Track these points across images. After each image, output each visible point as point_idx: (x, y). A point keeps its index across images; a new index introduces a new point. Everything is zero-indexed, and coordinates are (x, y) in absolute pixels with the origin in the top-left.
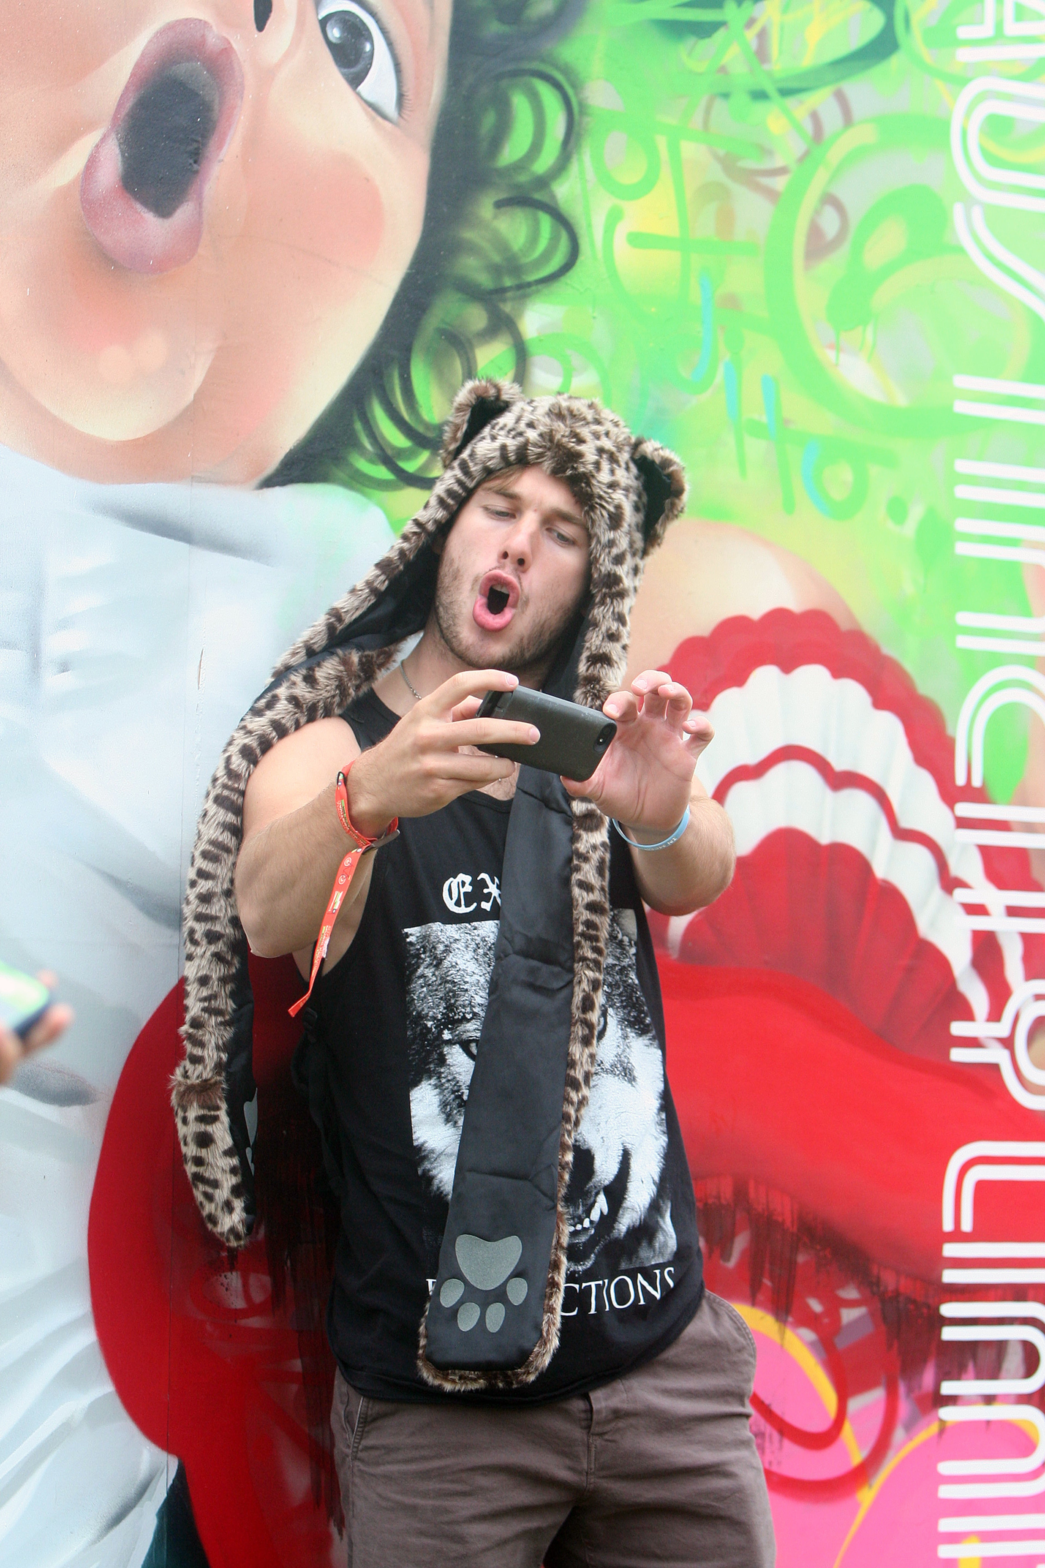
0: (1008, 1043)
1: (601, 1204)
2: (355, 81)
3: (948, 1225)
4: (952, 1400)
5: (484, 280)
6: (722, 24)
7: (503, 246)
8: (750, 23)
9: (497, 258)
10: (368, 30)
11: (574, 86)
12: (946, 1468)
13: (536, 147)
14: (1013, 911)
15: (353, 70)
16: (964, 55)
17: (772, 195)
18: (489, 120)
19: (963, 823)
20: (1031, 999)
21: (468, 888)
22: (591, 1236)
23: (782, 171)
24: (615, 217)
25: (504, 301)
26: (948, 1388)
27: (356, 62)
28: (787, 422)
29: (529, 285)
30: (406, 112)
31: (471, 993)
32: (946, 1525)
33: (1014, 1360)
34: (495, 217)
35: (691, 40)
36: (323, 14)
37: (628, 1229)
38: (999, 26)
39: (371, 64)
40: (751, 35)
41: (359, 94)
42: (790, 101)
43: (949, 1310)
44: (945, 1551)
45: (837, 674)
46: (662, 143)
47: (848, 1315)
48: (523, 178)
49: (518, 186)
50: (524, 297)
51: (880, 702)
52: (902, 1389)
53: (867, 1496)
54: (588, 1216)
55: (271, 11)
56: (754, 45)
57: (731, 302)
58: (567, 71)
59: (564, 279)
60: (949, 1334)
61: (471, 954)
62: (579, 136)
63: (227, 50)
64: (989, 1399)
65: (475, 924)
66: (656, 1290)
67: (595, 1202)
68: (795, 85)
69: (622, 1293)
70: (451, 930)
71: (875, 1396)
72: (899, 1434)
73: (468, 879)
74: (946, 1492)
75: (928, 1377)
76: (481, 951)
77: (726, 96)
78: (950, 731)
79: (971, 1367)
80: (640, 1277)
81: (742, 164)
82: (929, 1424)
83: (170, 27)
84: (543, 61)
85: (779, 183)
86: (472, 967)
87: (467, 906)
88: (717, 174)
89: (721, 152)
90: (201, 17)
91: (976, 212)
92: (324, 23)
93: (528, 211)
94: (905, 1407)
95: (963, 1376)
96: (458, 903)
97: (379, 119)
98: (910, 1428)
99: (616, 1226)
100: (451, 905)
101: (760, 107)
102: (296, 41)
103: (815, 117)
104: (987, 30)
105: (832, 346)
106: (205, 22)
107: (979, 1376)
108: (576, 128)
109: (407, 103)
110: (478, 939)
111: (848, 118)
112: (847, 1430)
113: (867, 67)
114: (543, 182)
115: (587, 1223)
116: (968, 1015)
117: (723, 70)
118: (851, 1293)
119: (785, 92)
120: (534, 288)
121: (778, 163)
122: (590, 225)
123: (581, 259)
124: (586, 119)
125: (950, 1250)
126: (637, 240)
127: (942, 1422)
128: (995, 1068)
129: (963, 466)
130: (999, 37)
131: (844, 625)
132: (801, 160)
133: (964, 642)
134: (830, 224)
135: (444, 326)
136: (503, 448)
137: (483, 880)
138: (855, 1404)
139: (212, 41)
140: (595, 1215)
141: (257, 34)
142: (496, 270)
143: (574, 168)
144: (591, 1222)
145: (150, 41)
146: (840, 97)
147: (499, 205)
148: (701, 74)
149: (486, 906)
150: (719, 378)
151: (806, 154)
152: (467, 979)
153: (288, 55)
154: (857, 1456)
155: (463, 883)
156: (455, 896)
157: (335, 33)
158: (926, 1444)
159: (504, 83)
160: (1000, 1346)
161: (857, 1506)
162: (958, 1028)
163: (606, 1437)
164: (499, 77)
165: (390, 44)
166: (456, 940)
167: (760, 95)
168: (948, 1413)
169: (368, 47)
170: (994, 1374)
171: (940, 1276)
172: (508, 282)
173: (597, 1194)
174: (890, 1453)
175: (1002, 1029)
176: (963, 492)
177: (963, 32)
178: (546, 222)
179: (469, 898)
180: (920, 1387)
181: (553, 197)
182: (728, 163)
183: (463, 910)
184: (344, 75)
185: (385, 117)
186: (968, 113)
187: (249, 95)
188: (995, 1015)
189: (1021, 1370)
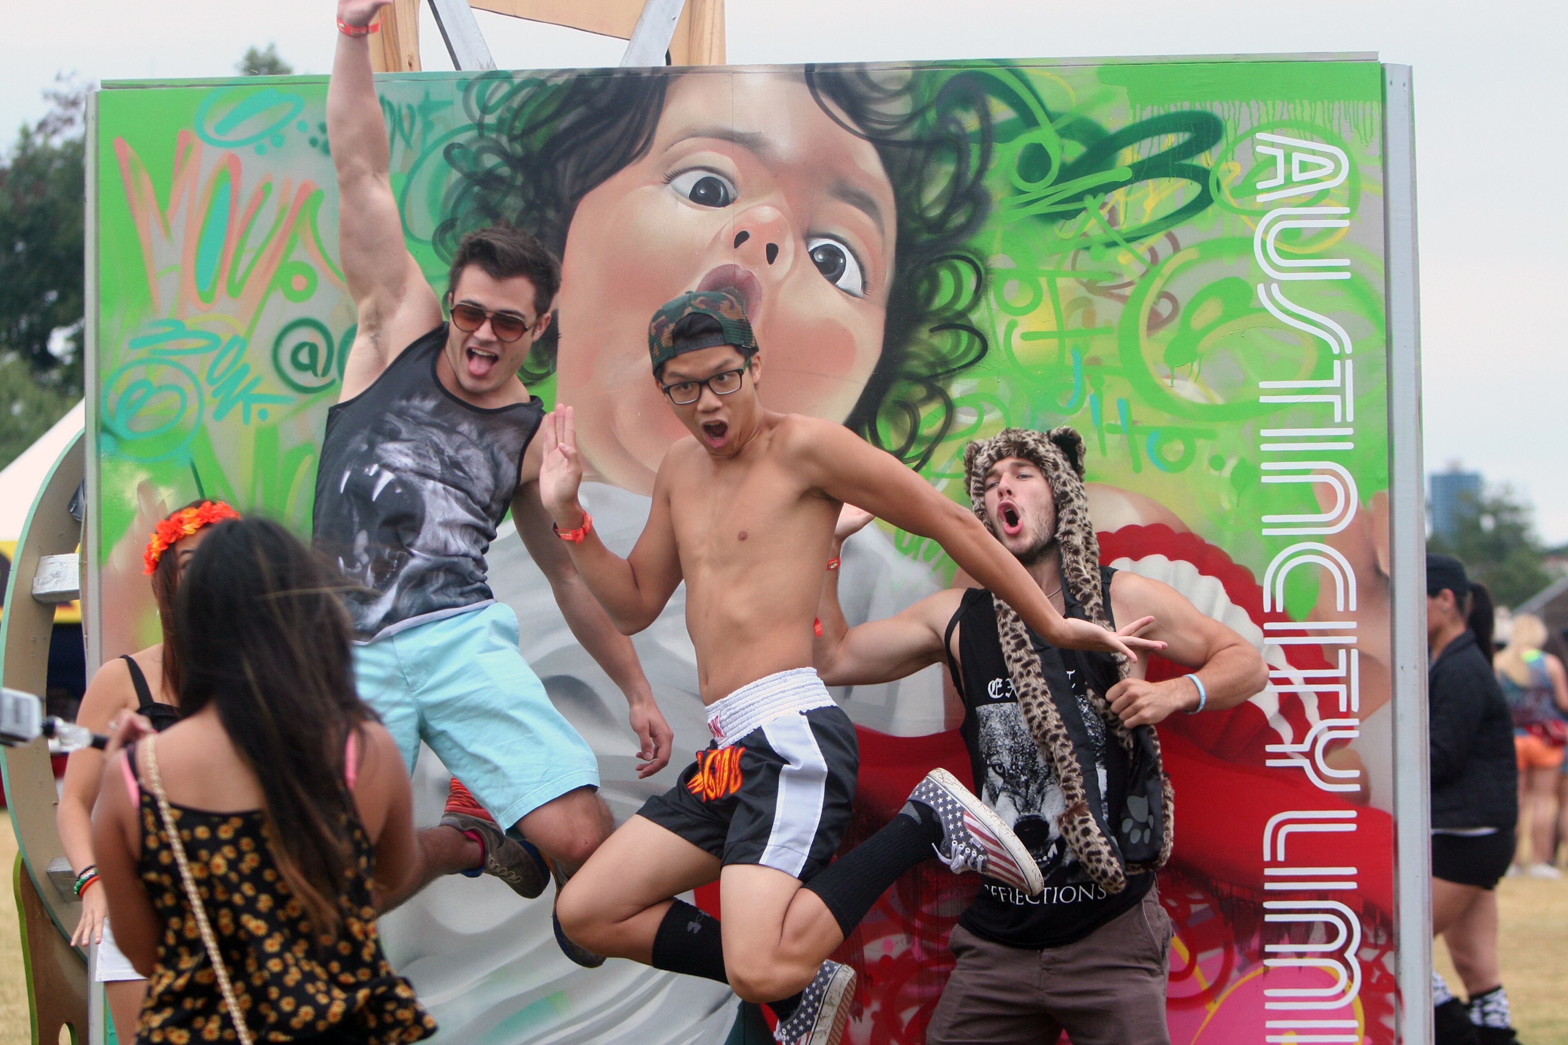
0: (1310, 755)
1: (1053, 849)
2: (834, 280)
3: (1267, 857)
4: (1274, 955)
5: (924, 371)
6: (1084, 209)
7: (936, 352)
8: (1104, 205)
9: (932, 359)
10: (841, 252)
11: (981, 260)
12: (1269, 993)
13: (957, 296)
14: (1308, 681)
15: (832, 274)
16: (1261, 198)
17: (1123, 299)
18: (924, 287)
19: (1268, 634)
20: (1327, 729)
21: (1000, 686)
22: (1048, 865)
23: (1130, 284)
24: (1012, 326)
25: (938, 380)
26: (1269, 948)
27: (834, 270)
28: (1135, 422)
29: (954, 370)
30: (868, 291)
31: (996, 740)
32: (1270, 1024)
33: (1319, 933)
34: (931, 337)
35: (1062, 221)
36: (811, 248)
37: (1070, 862)
38: (1288, 177)
39: (844, 270)
40: (1104, 213)
41: (837, 286)
42: (1133, 245)
43: (1268, 905)
44: (1270, 1039)
45: (1172, 558)
46: (1043, 282)
47: (1195, 908)
48: (948, 314)
49: (946, 319)
50: (951, 377)
51: (1204, 571)
52: (1236, 949)
53: (1213, 1008)
54: (1046, 855)
55: (777, 252)
56: (1107, 217)
57: (1095, 361)
58: (977, 252)
59: (977, 364)
60: (1269, 918)
61: (998, 719)
62: (986, 286)
63: (750, 277)
64: (1300, 955)
65: (1001, 704)
66: (1091, 895)
67: (1050, 848)
68: (1135, 235)
69: (1068, 895)
70: (991, 707)
71: (1217, 953)
72: (1235, 973)
73: (1000, 681)
74: (1269, 1006)
75: (1255, 942)
76: (1003, 718)
77: (1088, 248)
78: (1258, 583)
79: (1286, 936)
80: (1081, 887)
81: (1100, 284)
82: (1256, 968)
83: (714, 271)
84: (959, 249)
85: (1128, 291)
86: (998, 726)
87: (998, 694)
88: (1083, 292)
89: (1085, 280)
90: (732, 263)
91: (1275, 288)
92: (812, 254)
93: (953, 331)
94: (1238, 959)
95: (1281, 941)
96: (994, 693)
97: (851, 297)
98: (1242, 970)
99: (1063, 860)
100: (991, 694)
101: (1112, 251)
102: (794, 265)
103: (1152, 251)
104: (1280, 180)
105: (1168, 377)
106: (735, 265)
107: (1292, 942)
108: (984, 282)
109: (868, 286)
110: (1002, 712)
111: (1176, 247)
112: (1197, 971)
113: (1190, 217)
114: (963, 314)
115: (1045, 858)
116: (1279, 740)
117: (1085, 234)
118: (1198, 896)
119: (1129, 240)
120: (958, 371)
121: (1126, 280)
122: (995, 333)
123: (989, 351)
124: (990, 276)
125: (1268, 872)
126: (1026, 336)
127: (1265, 966)
128: (1301, 769)
129: (1264, 433)
130: (1289, 182)
131: (1177, 530)
132: (1143, 276)
133: (1266, 532)
134: (1165, 308)
135: (898, 399)
136: (989, 456)
137: (1008, 682)
138: (1201, 957)
139: (740, 273)
140: (1050, 854)
141: (769, 266)
142: (932, 365)
143: (983, 303)
144: (1048, 858)
145: (703, 280)
146: (1172, 238)
147: (932, 331)
148: (1069, 239)
149: (1008, 695)
150: (1086, 404)
151: (1147, 271)
152: (996, 733)
153: (789, 274)
154: (1205, 985)
155: (998, 683)
156: (993, 689)
157: (820, 257)
158: (1254, 979)
159: (934, 265)
160: (1309, 925)
161: (1207, 1012)
162: (1270, 748)
163: (1051, 972)
164: (931, 262)
165: (856, 257)
166: (993, 712)
167: (1112, 244)
168: (1269, 962)
169: (842, 261)
170: (1305, 941)
171: (1263, 886)
172: (940, 371)
173: (1052, 844)
174: (1229, 984)
175: (1305, 747)
176: (1264, 447)
177: (1260, 186)
178: (965, 336)
179: (1000, 691)
180: (1249, 948)
181: (970, 321)
182: (1091, 286)
183: (996, 696)
184: (826, 278)
185: (854, 295)
186: (1266, 231)
187: (765, 298)
188: (1299, 739)
189: (1325, 938)
